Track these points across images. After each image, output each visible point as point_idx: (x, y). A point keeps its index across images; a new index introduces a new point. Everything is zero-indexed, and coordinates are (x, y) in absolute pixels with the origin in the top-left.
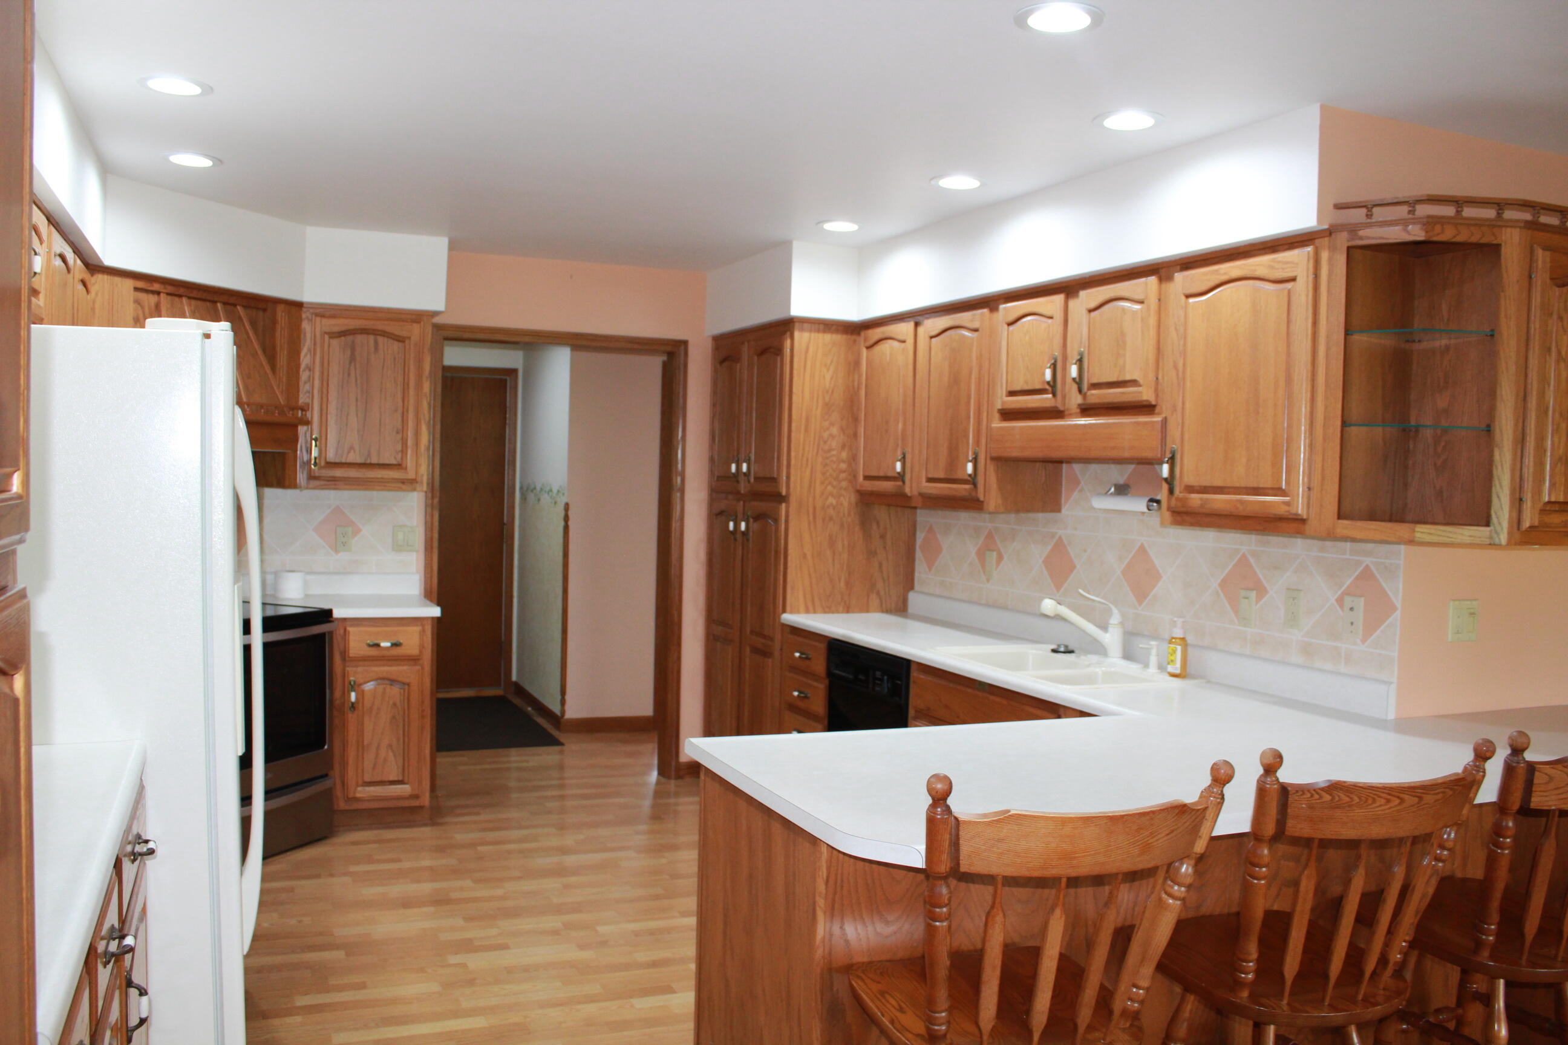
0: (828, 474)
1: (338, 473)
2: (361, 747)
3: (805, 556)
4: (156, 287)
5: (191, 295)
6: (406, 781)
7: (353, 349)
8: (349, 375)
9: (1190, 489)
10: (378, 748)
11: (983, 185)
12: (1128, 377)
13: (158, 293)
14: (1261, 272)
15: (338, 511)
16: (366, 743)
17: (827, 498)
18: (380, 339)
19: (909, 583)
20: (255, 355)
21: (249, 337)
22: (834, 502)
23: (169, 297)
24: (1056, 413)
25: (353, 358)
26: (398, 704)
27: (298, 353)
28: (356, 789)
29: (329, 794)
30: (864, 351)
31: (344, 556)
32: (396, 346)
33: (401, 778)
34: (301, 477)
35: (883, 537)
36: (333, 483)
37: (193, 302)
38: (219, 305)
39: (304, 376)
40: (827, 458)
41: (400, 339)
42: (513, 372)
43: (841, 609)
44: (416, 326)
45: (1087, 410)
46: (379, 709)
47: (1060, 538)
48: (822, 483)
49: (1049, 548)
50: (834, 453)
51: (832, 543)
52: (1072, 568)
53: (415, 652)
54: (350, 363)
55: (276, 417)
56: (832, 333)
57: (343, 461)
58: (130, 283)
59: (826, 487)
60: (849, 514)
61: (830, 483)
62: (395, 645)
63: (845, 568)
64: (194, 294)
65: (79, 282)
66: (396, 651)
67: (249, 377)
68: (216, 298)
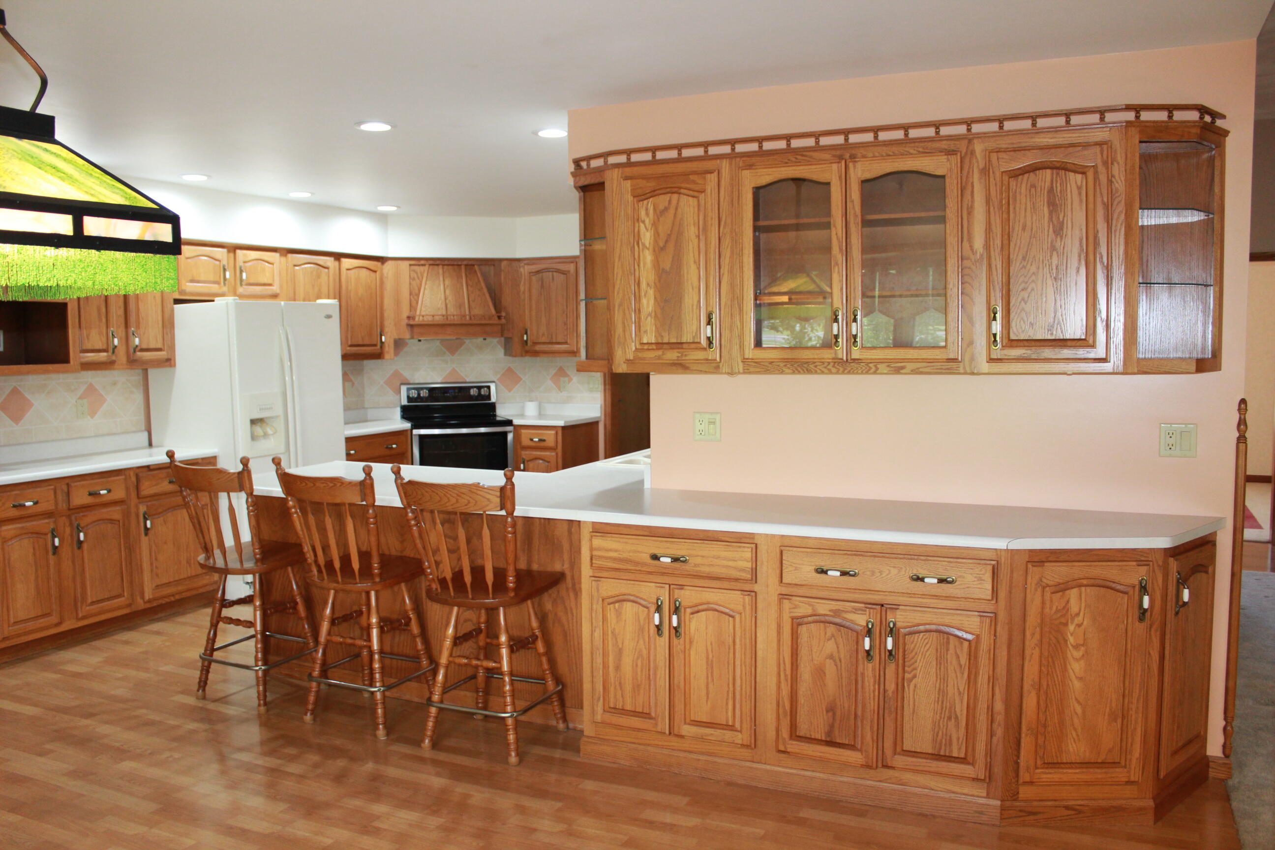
4: (422, 262)
5: (444, 264)
7: (542, 280)
13: (426, 265)
15: (561, 369)
18: (555, 273)
20: (480, 290)
21: (479, 281)
23: (431, 266)
25: (542, 286)
27: (517, 285)
31: (564, 394)
32: (562, 277)
37: (446, 267)
38: (463, 267)
39: (521, 297)
54: (541, 288)
58: (407, 263)
62: (540, 440)
64: (446, 262)
65: (348, 270)
66: (542, 444)
67: (474, 301)
68: (460, 263)
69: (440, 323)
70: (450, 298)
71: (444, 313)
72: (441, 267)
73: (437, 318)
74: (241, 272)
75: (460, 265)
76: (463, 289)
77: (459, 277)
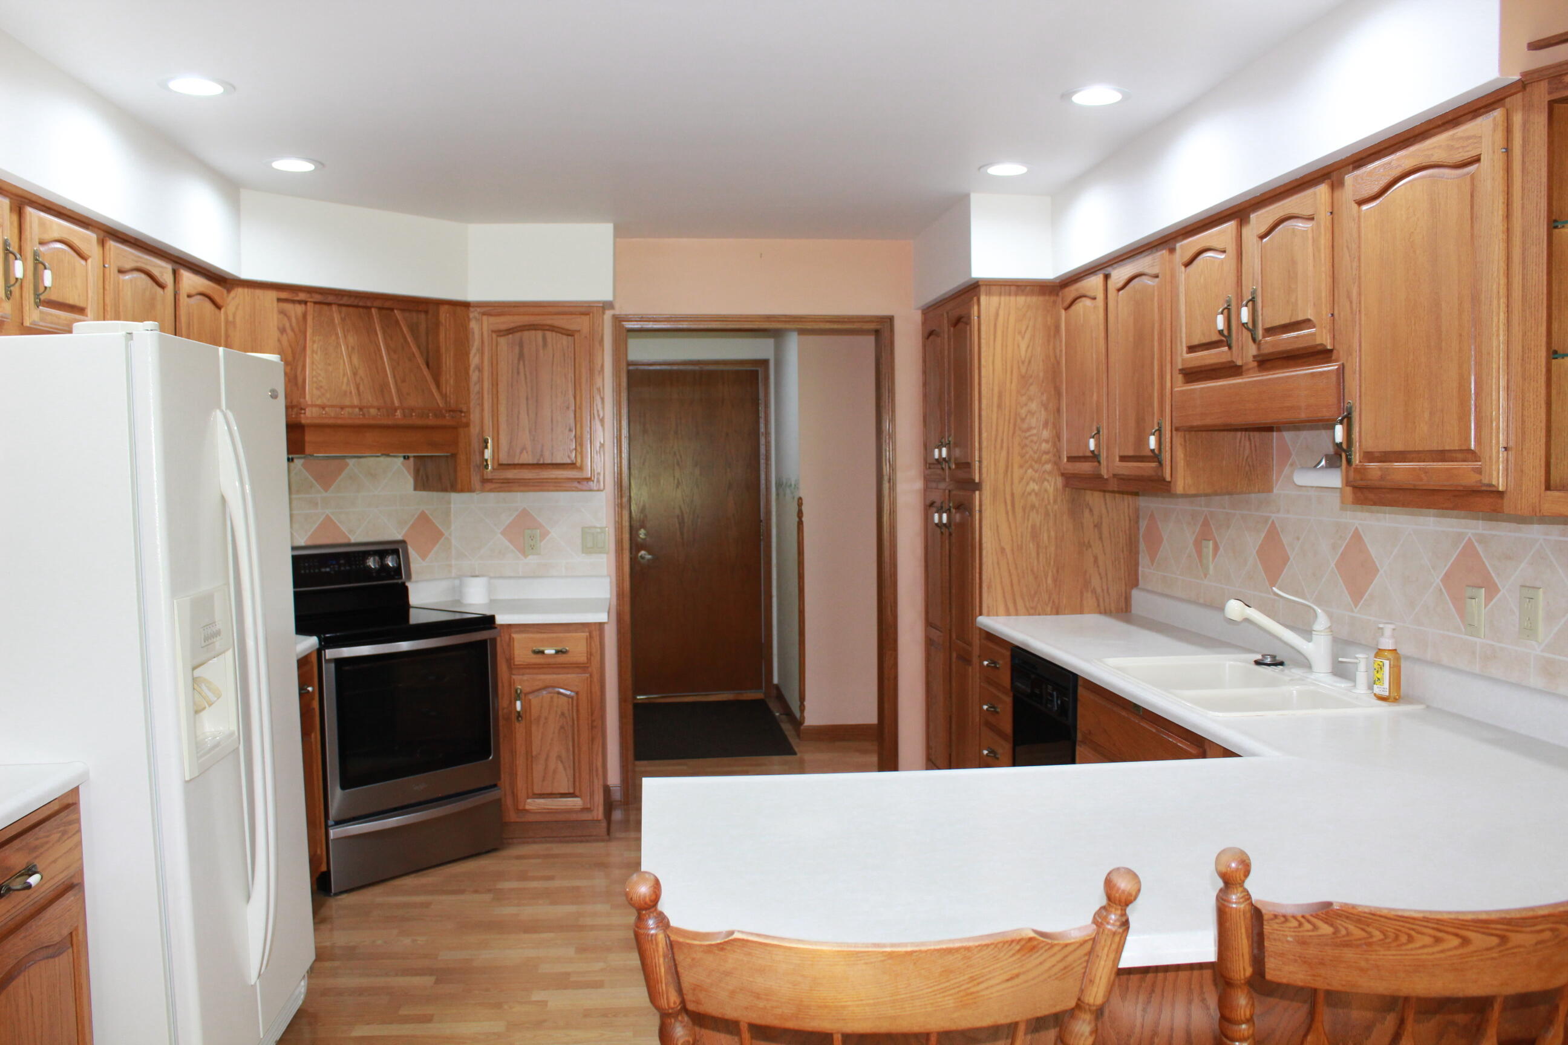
0: (1027, 456)
1: (511, 474)
2: (530, 758)
3: (1003, 550)
4: (302, 296)
5: (341, 302)
6: (577, 793)
7: (521, 345)
8: (518, 373)
9: (1369, 456)
10: (547, 760)
11: (1126, 97)
12: (1300, 318)
13: (306, 303)
14: (1438, 156)
15: (525, 514)
16: (534, 753)
17: (1028, 484)
18: (549, 334)
19: (1133, 580)
20: (412, 358)
21: (407, 341)
22: (1036, 488)
23: (317, 306)
24: (1232, 370)
25: (521, 356)
26: (566, 712)
27: (467, 354)
28: (525, 802)
29: (498, 803)
30: (1063, 312)
31: (532, 559)
32: (565, 340)
33: (571, 791)
34: (476, 480)
35: (1098, 526)
36: (507, 485)
37: (344, 309)
38: (373, 311)
39: (474, 376)
40: (1026, 438)
41: (570, 334)
42: (765, 363)
43: (1049, 609)
44: (586, 319)
45: (1265, 362)
46: (546, 719)
47: (1273, 522)
48: (1021, 466)
49: (1263, 535)
50: (1035, 431)
51: (1035, 535)
52: (1286, 560)
53: (583, 659)
54: (519, 360)
55: (431, 421)
56: (1027, 295)
57: (516, 462)
58: (272, 295)
59: (1026, 472)
60: (1055, 501)
61: (1031, 467)
62: (558, 652)
63: (1052, 563)
64: (345, 301)
65: (189, 296)
66: (562, 659)
67: (404, 381)
68: (369, 304)
69: (350, 422)
70: (361, 372)
71: (356, 402)
72: (334, 308)
73: (345, 412)
74: (39, 264)
75: (369, 308)
76: (381, 357)
77: (371, 332)
